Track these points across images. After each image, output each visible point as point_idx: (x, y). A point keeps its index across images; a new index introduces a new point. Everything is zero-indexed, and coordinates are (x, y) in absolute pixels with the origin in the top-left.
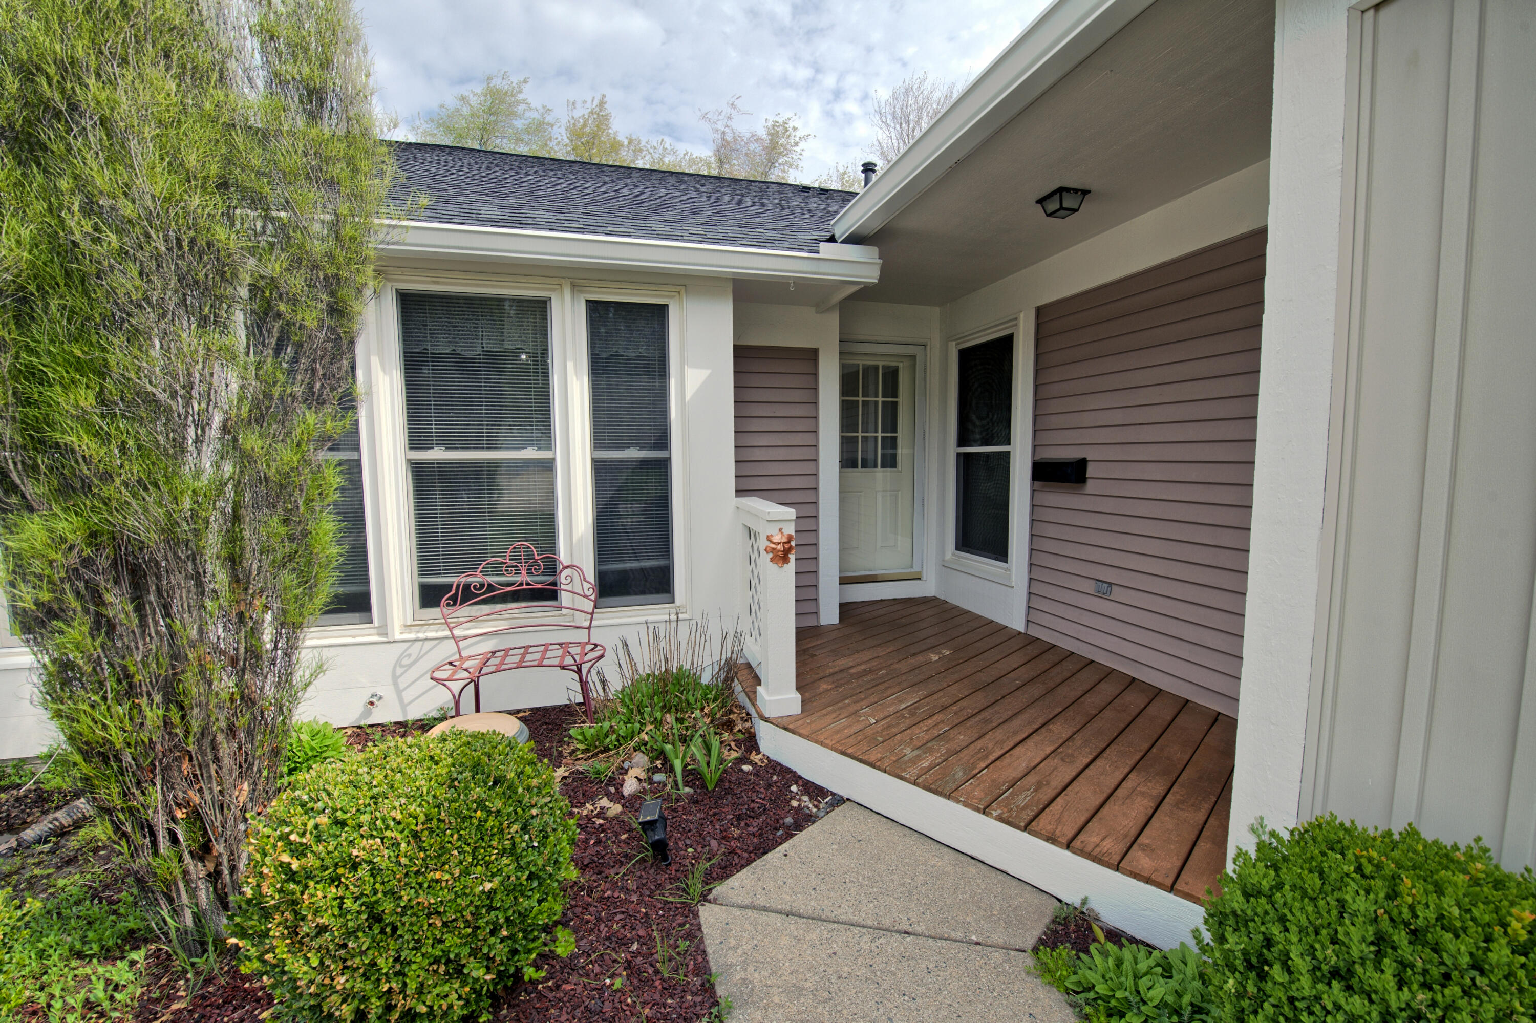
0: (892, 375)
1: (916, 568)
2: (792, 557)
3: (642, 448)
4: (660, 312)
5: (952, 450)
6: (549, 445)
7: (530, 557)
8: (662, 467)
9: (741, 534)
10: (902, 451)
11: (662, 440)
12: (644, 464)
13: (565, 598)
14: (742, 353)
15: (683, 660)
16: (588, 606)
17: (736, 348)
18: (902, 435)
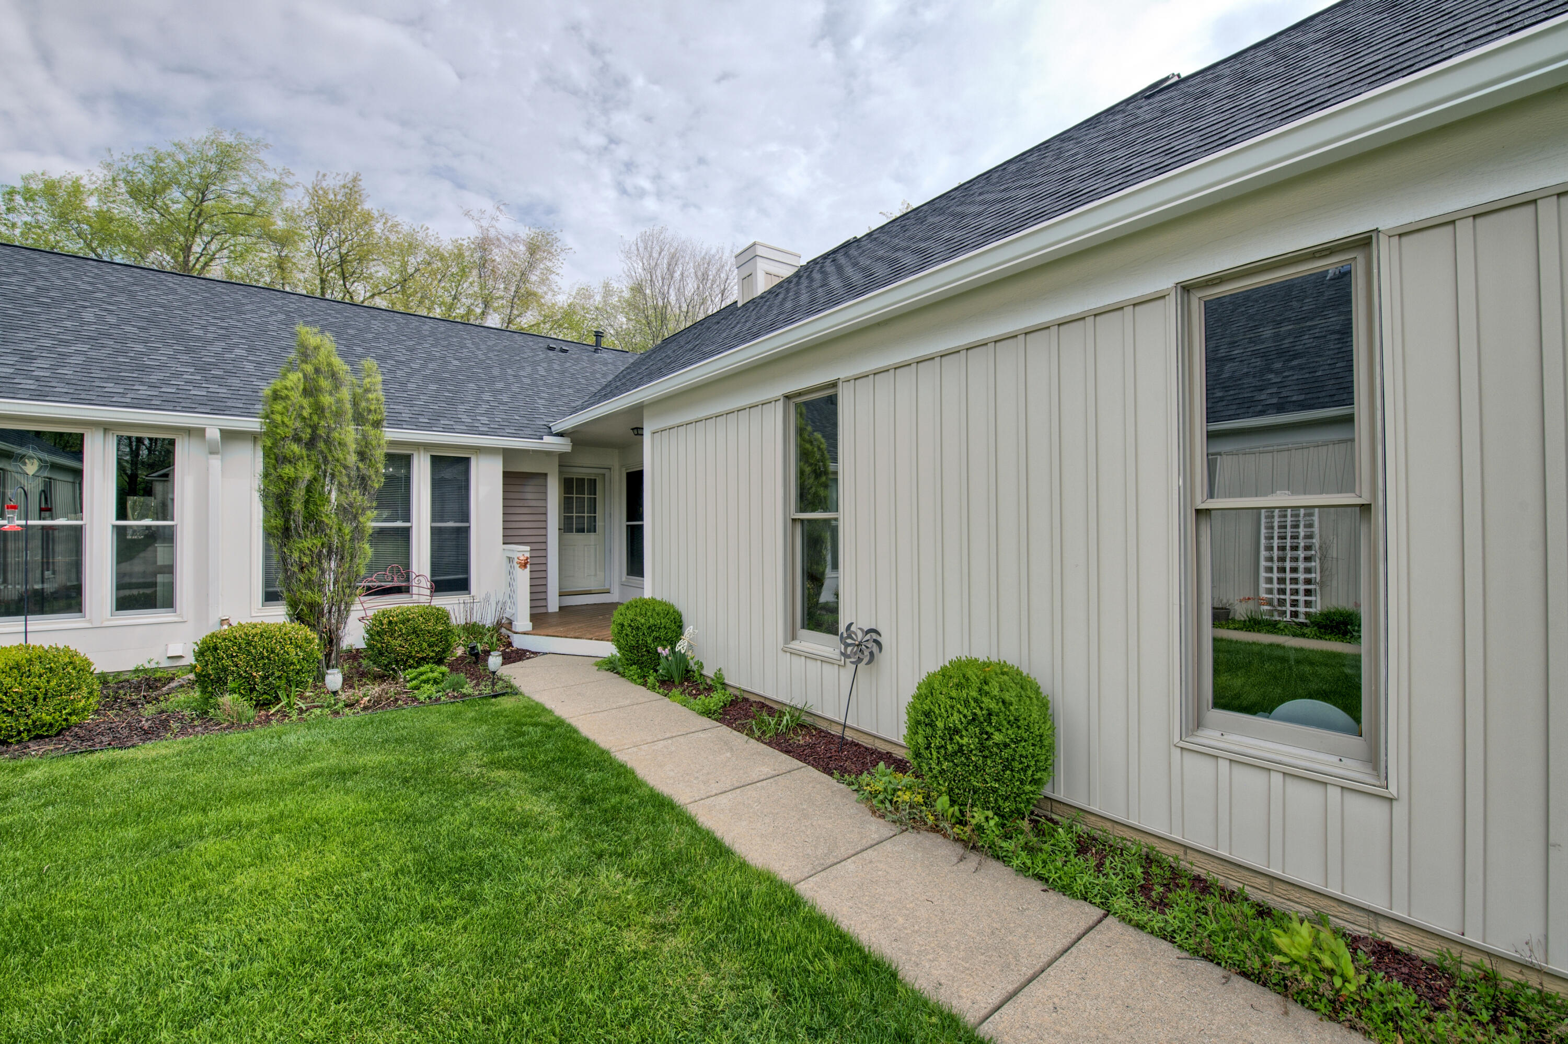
0: (593, 483)
1: (607, 587)
2: (528, 566)
3: (456, 522)
4: (467, 460)
5: (624, 523)
6: (407, 518)
7: (399, 571)
8: (467, 530)
9: (505, 561)
10: (599, 524)
11: (465, 517)
12: (458, 529)
13: (415, 590)
14: (507, 475)
15: (476, 618)
16: (428, 593)
17: (504, 473)
18: (598, 515)
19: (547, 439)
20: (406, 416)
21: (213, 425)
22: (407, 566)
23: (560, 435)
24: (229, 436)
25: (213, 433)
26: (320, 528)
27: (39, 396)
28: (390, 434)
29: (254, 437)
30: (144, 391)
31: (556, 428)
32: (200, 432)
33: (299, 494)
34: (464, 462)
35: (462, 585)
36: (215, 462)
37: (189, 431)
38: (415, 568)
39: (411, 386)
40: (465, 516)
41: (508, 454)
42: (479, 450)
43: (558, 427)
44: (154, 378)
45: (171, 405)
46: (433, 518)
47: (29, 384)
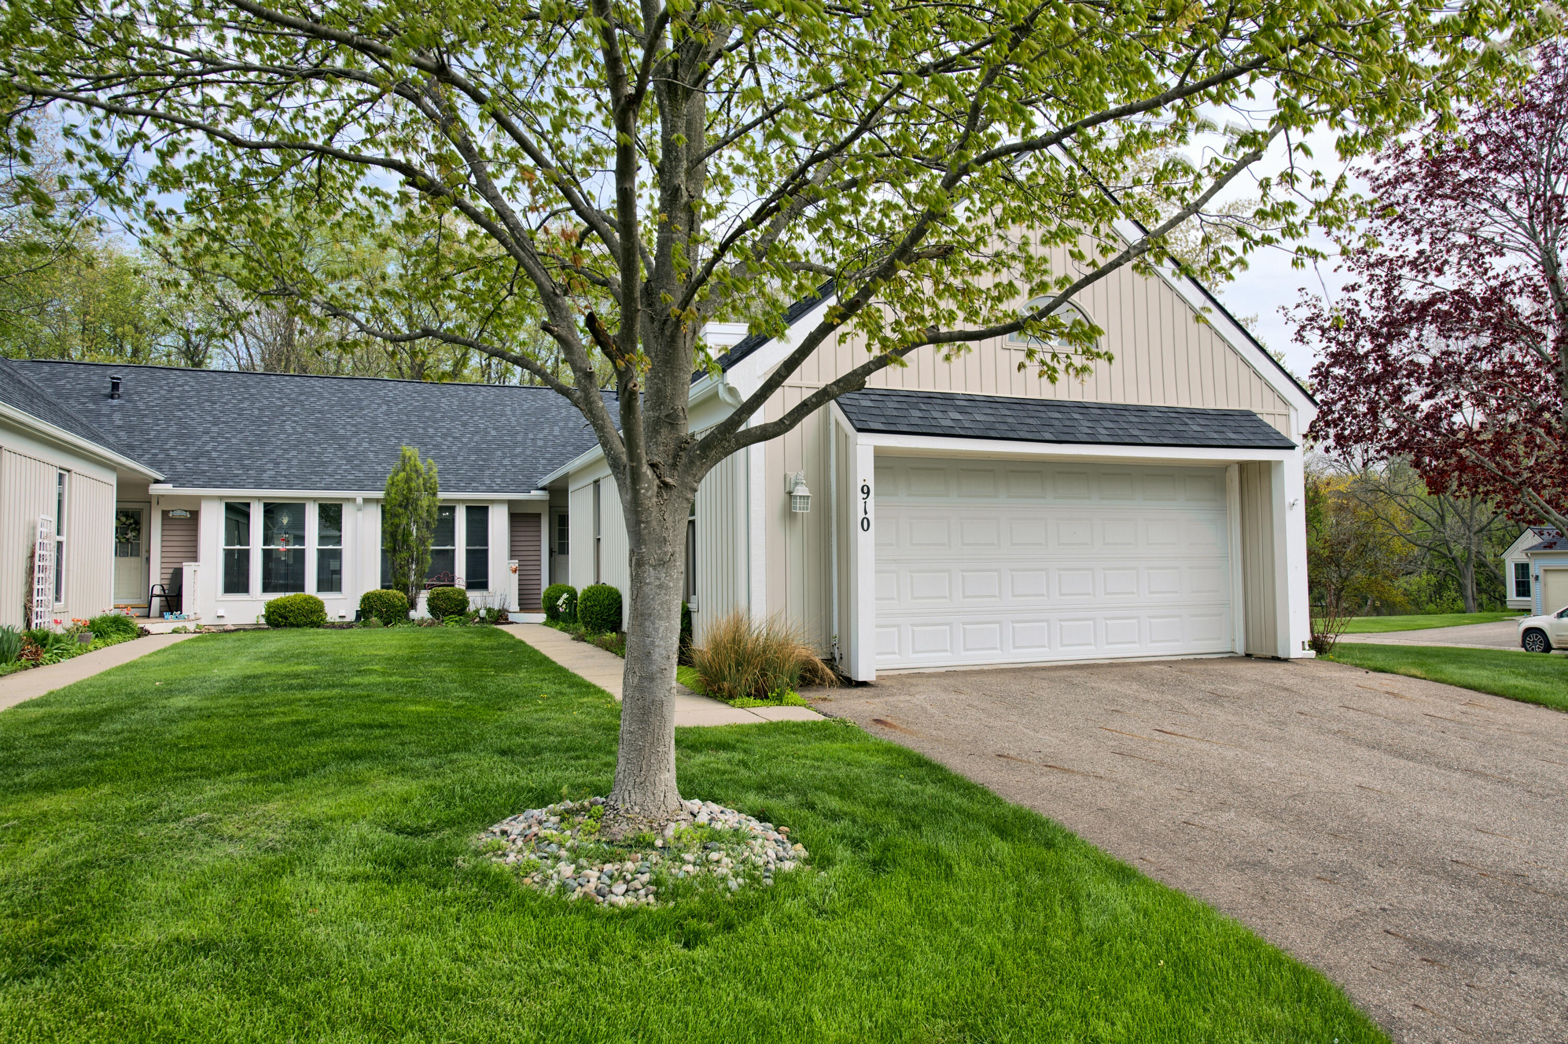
2: (518, 572)
3: (480, 546)
4: (487, 508)
6: (453, 544)
7: (448, 575)
8: (486, 551)
9: (507, 569)
11: (486, 544)
12: (482, 551)
13: (456, 586)
14: (513, 516)
16: (464, 588)
17: (510, 515)
19: (533, 492)
20: (452, 483)
21: (359, 496)
22: (453, 572)
23: (543, 489)
24: (366, 501)
25: (360, 501)
26: (409, 548)
27: (290, 487)
28: (442, 495)
29: (377, 501)
30: (329, 479)
31: (540, 485)
32: (354, 500)
33: (400, 531)
34: (485, 510)
35: (484, 586)
36: (360, 514)
37: (348, 500)
38: (457, 574)
39: (460, 459)
40: (485, 542)
41: (511, 503)
42: (493, 501)
43: (541, 484)
44: (330, 469)
45: (341, 486)
46: (469, 543)
47: (284, 480)
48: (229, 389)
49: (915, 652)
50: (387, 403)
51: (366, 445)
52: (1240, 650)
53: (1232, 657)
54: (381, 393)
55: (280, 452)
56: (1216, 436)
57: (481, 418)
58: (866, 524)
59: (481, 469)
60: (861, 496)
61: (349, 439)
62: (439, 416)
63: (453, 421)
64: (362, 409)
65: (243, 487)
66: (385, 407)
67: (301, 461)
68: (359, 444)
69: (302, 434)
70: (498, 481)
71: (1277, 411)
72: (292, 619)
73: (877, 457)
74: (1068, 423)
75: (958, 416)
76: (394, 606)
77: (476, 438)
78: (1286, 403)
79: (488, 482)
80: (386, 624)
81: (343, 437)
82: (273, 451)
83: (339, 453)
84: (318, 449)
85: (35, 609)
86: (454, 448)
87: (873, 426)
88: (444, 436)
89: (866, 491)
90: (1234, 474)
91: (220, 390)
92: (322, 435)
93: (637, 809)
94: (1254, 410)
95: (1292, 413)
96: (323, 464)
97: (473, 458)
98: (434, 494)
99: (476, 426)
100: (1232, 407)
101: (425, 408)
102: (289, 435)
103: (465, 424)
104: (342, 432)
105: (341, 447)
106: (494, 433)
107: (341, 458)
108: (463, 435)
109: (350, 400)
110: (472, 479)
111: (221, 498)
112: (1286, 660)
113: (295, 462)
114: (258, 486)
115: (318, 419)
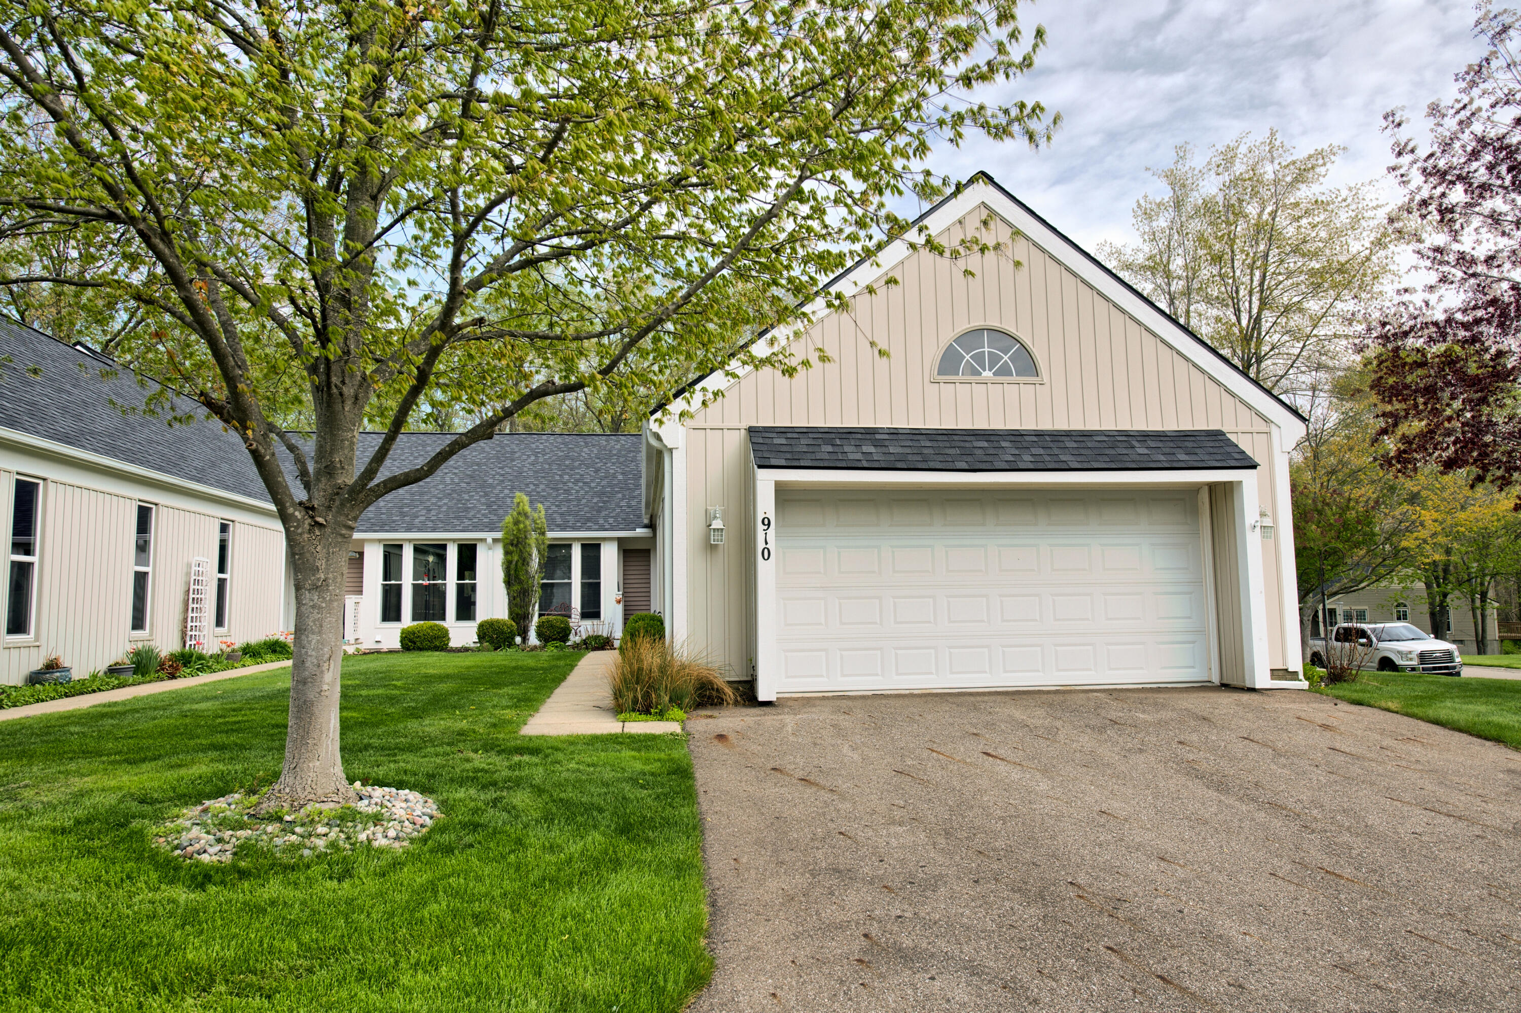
4: (600, 545)
6: (570, 578)
8: (599, 584)
13: (573, 616)
17: (619, 551)
19: (638, 530)
20: (571, 523)
21: (489, 536)
22: (568, 604)
24: (495, 540)
25: (490, 540)
27: (434, 530)
28: (550, 535)
29: (501, 541)
30: (467, 522)
31: (645, 523)
32: (483, 540)
34: (598, 547)
35: (596, 615)
36: (490, 552)
37: (481, 540)
38: (573, 605)
40: (598, 576)
41: (620, 540)
42: (605, 539)
45: (475, 529)
46: (583, 577)
47: (430, 524)
48: (410, 448)
49: (843, 675)
50: (536, 454)
51: (507, 492)
52: (1216, 680)
53: (1205, 687)
54: (534, 446)
55: (434, 500)
56: (1162, 458)
57: (614, 464)
58: (767, 554)
59: (599, 510)
60: (760, 528)
61: (494, 488)
62: (577, 464)
63: (588, 468)
64: (513, 460)
65: (396, 531)
66: (533, 458)
67: (449, 508)
68: (501, 491)
69: (458, 484)
70: (611, 520)
71: (1255, 429)
72: (418, 644)
73: (777, 491)
74: (991, 451)
75: (872, 449)
76: (503, 633)
77: (604, 483)
78: (1266, 420)
79: (601, 521)
80: (496, 649)
81: (491, 486)
82: (429, 500)
83: (483, 500)
84: (466, 497)
85: (189, 633)
86: (582, 492)
87: (774, 462)
88: (577, 481)
89: (767, 523)
90: (1205, 495)
91: (403, 449)
92: (473, 485)
93: (287, 790)
94: (1224, 429)
95: (1274, 429)
96: (467, 509)
97: (595, 500)
98: (543, 534)
99: (607, 471)
100: (1197, 428)
101: (567, 457)
102: (447, 485)
103: (597, 471)
104: (491, 481)
105: (486, 494)
106: (620, 477)
107: (483, 504)
108: (592, 481)
109: (507, 452)
110: (589, 520)
111: (380, 541)
112: (1253, 690)
113: (444, 509)
114: (408, 530)
115: (475, 471)
